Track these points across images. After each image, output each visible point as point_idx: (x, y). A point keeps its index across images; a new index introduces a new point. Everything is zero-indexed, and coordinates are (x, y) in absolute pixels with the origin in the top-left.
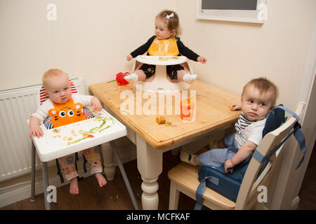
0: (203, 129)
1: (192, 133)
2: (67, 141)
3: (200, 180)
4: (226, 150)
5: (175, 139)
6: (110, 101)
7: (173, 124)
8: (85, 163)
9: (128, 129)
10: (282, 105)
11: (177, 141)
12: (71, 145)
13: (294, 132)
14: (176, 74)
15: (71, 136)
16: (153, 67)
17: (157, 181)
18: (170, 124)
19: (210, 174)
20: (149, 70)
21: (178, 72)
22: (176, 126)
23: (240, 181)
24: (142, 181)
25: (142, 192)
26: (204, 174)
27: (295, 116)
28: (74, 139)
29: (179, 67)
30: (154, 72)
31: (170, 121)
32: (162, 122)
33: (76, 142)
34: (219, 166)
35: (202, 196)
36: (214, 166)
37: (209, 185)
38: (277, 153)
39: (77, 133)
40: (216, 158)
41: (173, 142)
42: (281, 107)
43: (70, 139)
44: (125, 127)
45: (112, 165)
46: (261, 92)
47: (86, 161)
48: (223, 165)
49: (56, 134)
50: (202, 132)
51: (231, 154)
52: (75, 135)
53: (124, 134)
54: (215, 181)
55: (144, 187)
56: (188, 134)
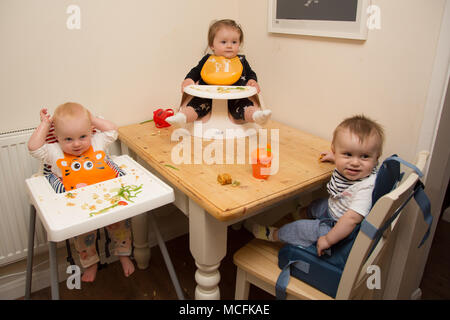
0: (285, 192)
1: (270, 197)
2: (88, 211)
3: (281, 265)
4: (318, 221)
5: (248, 206)
6: (147, 151)
7: (243, 184)
8: (107, 244)
9: (177, 192)
10: (395, 155)
11: (251, 208)
12: (95, 217)
13: (415, 195)
14: (242, 111)
15: (94, 203)
16: (209, 102)
17: (219, 269)
18: (238, 184)
19: (297, 257)
20: (203, 106)
21: (245, 108)
22: (246, 187)
23: (341, 267)
24: (196, 268)
25: (195, 284)
26: (287, 257)
27: (417, 171)
28: (100, 207)
29: (246, 102)
30: (210, 109)
31: (238, 181)
32: (227, 182)
33: (101, 211)
34: (309, 245)
35: (285, 289)
36: (302, 245)
37: (295, 273)
38: (393, 224)
39: (101, 198)
40: (303, 234)
41: (245, 210)
42: (395, 158)
43: (93, 207)
44: (171, 190)
45: (145, 246)
46: (361, 139)
47: (109, 240)
48: (315, 244)
49: (70, 200)
50: (284, 195)
51: (325, 229)
52: (99, 202)
53: (170, 199)
54: (304, 267)
55: (200, 278)
56: (265, 200)
